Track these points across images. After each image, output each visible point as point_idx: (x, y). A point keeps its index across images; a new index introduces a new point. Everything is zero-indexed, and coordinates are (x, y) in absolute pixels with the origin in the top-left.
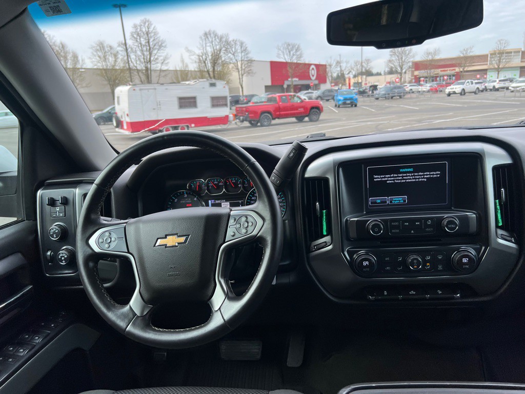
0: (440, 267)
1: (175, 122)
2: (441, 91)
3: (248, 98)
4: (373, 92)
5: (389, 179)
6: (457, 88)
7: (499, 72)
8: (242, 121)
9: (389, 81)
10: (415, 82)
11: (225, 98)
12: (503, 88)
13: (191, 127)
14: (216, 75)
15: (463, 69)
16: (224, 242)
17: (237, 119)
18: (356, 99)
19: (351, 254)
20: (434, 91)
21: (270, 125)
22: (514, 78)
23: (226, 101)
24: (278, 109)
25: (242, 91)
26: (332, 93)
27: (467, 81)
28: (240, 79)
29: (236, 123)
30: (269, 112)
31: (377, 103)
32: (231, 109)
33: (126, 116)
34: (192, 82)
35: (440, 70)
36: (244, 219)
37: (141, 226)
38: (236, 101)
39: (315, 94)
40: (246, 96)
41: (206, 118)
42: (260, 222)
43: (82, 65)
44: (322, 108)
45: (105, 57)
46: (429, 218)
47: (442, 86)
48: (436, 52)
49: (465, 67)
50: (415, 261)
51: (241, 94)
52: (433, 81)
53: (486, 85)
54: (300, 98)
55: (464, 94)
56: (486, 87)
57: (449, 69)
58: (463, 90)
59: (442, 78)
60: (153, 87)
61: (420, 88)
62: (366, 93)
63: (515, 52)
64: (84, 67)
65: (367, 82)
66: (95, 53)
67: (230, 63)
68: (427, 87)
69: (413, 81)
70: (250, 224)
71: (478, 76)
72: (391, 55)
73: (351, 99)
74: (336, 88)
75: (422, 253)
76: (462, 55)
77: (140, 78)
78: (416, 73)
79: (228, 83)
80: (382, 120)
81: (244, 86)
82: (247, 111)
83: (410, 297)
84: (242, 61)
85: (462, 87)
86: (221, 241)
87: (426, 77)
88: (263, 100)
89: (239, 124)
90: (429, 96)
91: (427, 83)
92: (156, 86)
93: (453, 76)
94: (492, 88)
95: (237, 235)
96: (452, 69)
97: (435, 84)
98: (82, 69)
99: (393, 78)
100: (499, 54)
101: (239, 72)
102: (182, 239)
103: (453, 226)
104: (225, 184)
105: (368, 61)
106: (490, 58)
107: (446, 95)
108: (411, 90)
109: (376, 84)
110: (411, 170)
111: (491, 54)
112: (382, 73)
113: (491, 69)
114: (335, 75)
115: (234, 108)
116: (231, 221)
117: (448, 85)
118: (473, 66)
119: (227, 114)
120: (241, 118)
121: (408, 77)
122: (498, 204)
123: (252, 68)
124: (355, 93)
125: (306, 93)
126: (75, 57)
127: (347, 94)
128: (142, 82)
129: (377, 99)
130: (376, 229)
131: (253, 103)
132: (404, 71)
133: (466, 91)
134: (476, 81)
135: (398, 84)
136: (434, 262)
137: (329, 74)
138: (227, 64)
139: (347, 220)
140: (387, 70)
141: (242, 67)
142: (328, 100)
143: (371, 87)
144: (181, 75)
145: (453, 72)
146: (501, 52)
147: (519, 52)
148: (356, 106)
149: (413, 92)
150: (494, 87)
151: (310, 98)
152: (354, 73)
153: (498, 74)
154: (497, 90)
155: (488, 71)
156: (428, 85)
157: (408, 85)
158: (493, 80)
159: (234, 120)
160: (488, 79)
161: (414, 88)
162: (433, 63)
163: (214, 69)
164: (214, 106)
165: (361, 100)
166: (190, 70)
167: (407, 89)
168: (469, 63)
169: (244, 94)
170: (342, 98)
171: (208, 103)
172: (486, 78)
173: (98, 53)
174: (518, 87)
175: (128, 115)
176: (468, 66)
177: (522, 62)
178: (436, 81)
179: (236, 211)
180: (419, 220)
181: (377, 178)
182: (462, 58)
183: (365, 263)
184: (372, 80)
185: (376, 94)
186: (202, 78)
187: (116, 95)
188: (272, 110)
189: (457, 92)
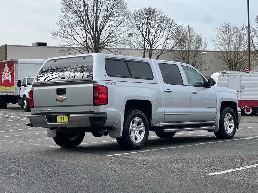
1: (255, 103)
43: (204, 48)
45: (229, 40)
60: (239, 75)
64: (206, 49)
66: (220, 36)
92: (242, 73)
98: (203, 51)
126: (199, 40)
173: (223, 36)
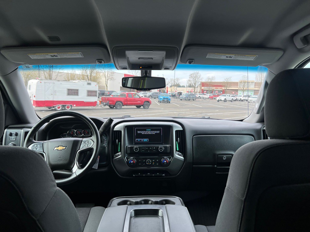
0: (157, 164)
1: (64, 103)
2: (215, 99)
3: (110, 93)
4: (179, 96)
5: (143, 133)
6: (222, 98)
7: (244, 91)
8: (105, 105)
9: (188, 91)
10: (202, 93)
11: (96, 92)
12: (244, 100)
13: (74, 106)
14: (92, 78)
15: (226, 88)
16: (79, 149)
17: (102, 104)
18: (170, 99)
19: (127, 159)
20: (211, 98)
21: (121, 108)
22: (251, 96)
23: (96, 94)
24: (126, 100)
25: (107, 88)
26: (157, 95)
27: (227, 95)
28: (106, 82)
29: (101, 106)
30: (121, 102)
31: (181, 102)
32: (99, 98)
33: (34, 97)
34: (77, 81)
35: (215, 87)
36: (87, 142)
37: (49, 143)
38: (102, 94)
39: (149, 94)
40: (109, 91)
41: (83, 102)
42: (92, 143)
44: (151, 102)
46: (154, 147)
47: (215, 96)
48: (213, 78)
49: (227, 87)
50: (149, 161)
51: (106, 90)
52: (211, 93)
53: (237, 97)
54: (139, 96)
55: (226, 101)
56: (237, 98)
57: (219, 87)
58: (225, 99)
59: (215, 92)
60: (53, 82)
61: (204, 96)
62: (176, 96)
63: (251, 82)
65: (177, 90)
67: (101, 73)
68: (207, 96)
69: (201, 92)
70: (89, 144)
71: (233, 93)
72: (190, 77)
73: (167, 99)
75: (152, 159)
76: (226, 81)
77: (45, 75)
78: (203, 88)
79: (98, 83)
80: (182, 111)
81: (108, 86)
82: (108, 100)
83: (148, 175)
84: (108, 72)
85: (225, 97)
86: (78, 149)
87: (208, 91)
88: (119, 95)
89: (103, 106)
90: (208, 101)
91: (208, 93)
92: (55, 81)
93: (221, 91)
94: (240, 99)
95: (84, 147)
96: (221, 87)
97: (212, 95)
99: (190, 89)
100: (244, 82)
101: (106, 78)
102: (64, 148)
103: (161, 149)
104: (84, 132)
105: (178, 79)
106: (239, 84)
107: (217, 101)
108: (200, 96)
109: (181, 92)
110: (150, 130)
111: (240, 82)
112: (186, 86)
113: (240, 90)
115: (101, 97)
116: (83, 143)
117: (218, 96)
118: (231, 87)
119: (96, 101)
120: (104, 103)
121: (198, 90)
122: (177, 143)
123: (114, 77)
124: (169, 95)
125: (143, 93)
127: (165, 96)
128: (46, 79)
129: (181, 100)
130: (136, 150)
131: (112, 96)
132: (196, 86)
133: (227, 100)
134: (232, 95)
135: (193, 93)
136: (156, 162)
138: (99, 73)
139: (127, 146)
140: (188, 85)
141: (107, 75)
142: (155, 98)
143: (178, 93)
144: (71, 76)
145: (221, 90)
146: (245, 81)
147: (253, 82)
148: (169, 103)
149: (201, 98)
150: (241, 99)
151: (145, 96)
152: (170, 85)
153: (243, 92)
154: (242, 101)
155: (239, 90)
156: (209, 95)
157: (198, 94)
158: (241, 95)
159: (100, 104)
160: (238, 95)
161: (201, 96)
162: (211, 84)
163: (91, 75)
164: (88, 95)
165: (172, 100)
166: (76, 73)
167: (197, 96)
168: (229, 86)
169: (108, 90)
170: (162, 98)
171: (85, 93)
172: (237, 94)
174: (252, 100)
175: (35, 96)
176: (228, 87)
177: (255, 87)
178: (213, 93)
179: (84, 139)
180: (151, 147)
181: (139, 132)
182: (226, 82)
183: (132, 162)
184: (179, 90)
185: (181, 97)
186: (84, 80)
187: (29, 85)
188: (122, 101)
189: (222, 100)
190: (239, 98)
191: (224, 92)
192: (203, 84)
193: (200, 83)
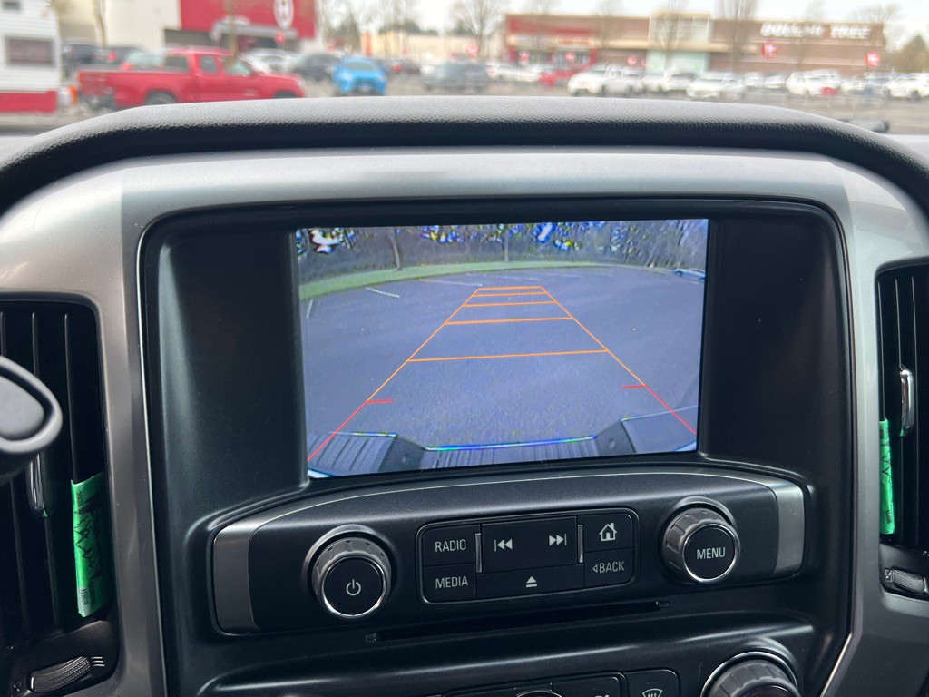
3: (119, 54)
6: (591, 82)
7: (668, 57)
9: (455, 50)
10: (510, 60)
12: (676, 92)
18: (383, 83)
20: (548, 83)
22: (696, 73)
23: (50, 54)
25: (103, 34)
27: (609, 69)
32: (65, 73)
35: (558, 38)
38: (81, 57)
39: (289, 61)
40: (114, 49)
47: (562, 74)
51: (100, 43)
52: (545, 62)
53: (646, 81)
54: (250, 68)
56: (645, 85)
57: (575, 39)
58: (604, 86)
59: (562, 58)
61: (519, 75)
63: (697, 20)
65: (407, 49)
68: (532, 72)
69: (506, 56)
71: (631, 62)
73: (370, 81)
74: (339, 53)
76: (601, 14)
78: (513, 39)
85: (600, 80)
87: (535, 52)
88: (155, 62)
97: (548, 69)
99: (464, 45)
103: (716, 553)
106: (654, 26)
108: (501, 76)
111: (655, 19)
112: (441, 31)
113: (654, 49)
114: (336, 22)
115: (75, 75)
117: (575, 71)
119: (53, 87)
120: (94, 101)
121: (495, 46)
125: (267, 58)
127: (363, 71)
130: (354, 588)
131: (129, 67)
132: (487, 31)
133: (609, 89)
134: (628, 71)
135: (474, 61)
137: (322, 20)
140: (452, 25)
142: (318, 79)
145: (582, 48)
147: (705, 20)
149: (504, 82)
150: (660, 87)
151: (276, 69)
152: (379, 23)
153: (668, 60)
154: (666, 94)
155: (649, 53)
156: (536, 69)
157: (495, 65)
158: (659, 72)
159: (73, 105)
160: (649, 71)
161: (507, 73)
167: (491, 75)
169: (108, 44)
170: (350, 78)
172: (645, 67)
178: (551, 62)
188: (176, 87)
189: (591, 91)
190: (653, 83)
191: (595, 57)
192: (514, 24)
193: (500, 19)
